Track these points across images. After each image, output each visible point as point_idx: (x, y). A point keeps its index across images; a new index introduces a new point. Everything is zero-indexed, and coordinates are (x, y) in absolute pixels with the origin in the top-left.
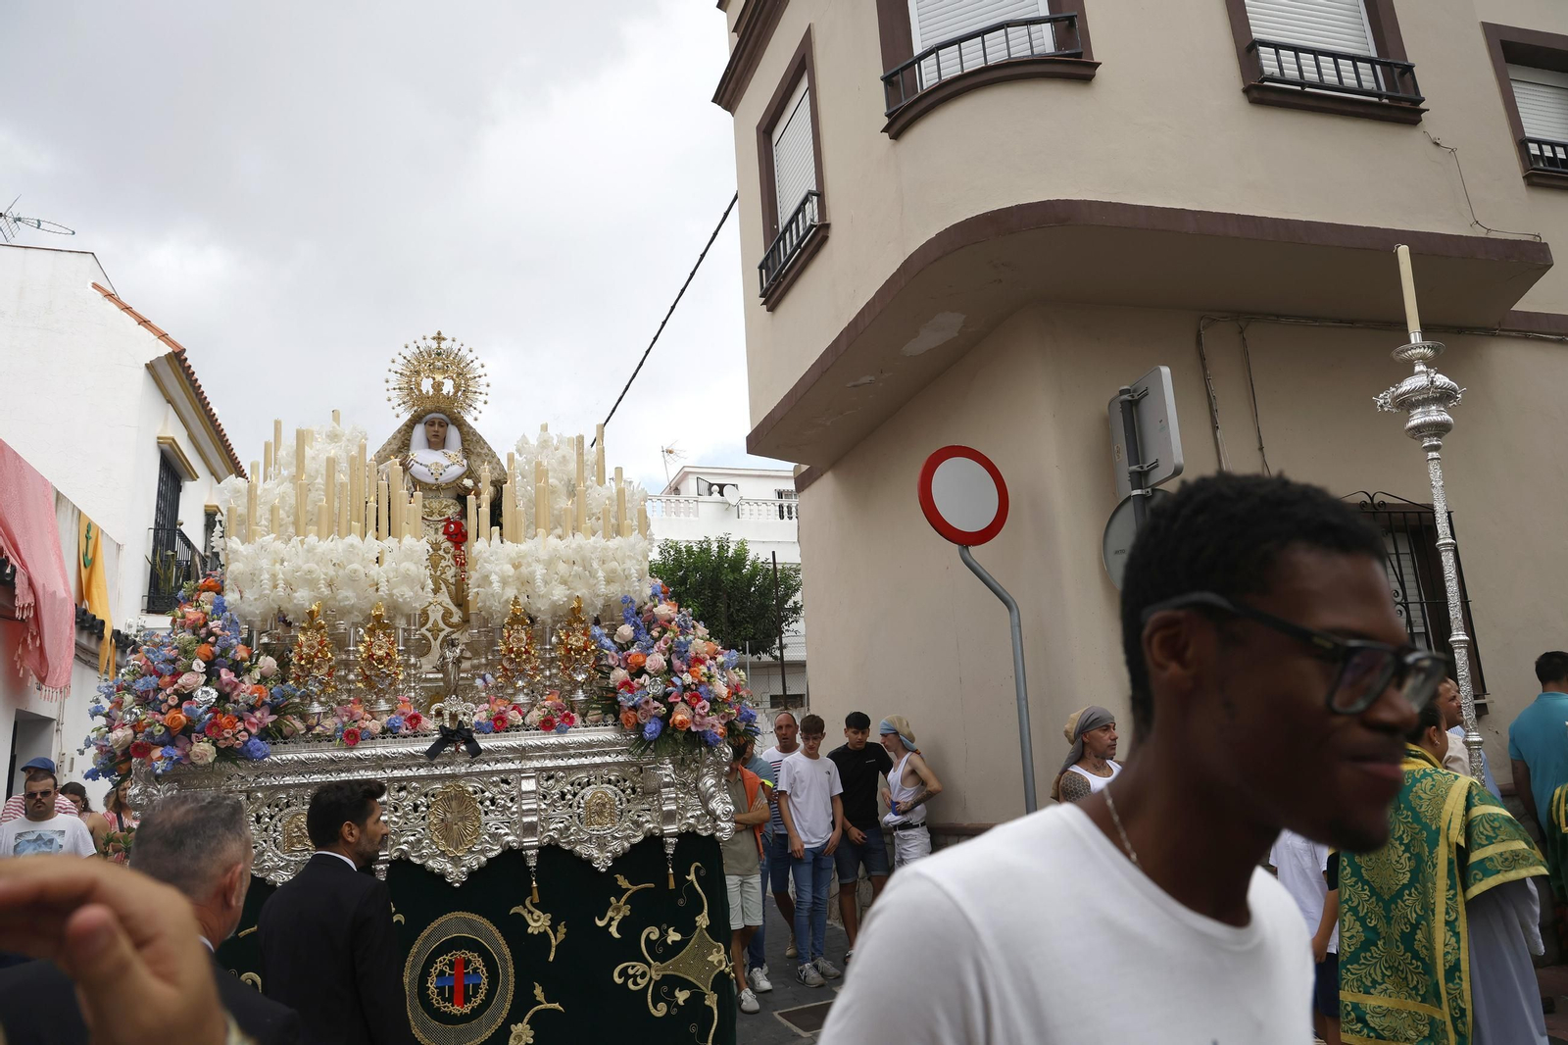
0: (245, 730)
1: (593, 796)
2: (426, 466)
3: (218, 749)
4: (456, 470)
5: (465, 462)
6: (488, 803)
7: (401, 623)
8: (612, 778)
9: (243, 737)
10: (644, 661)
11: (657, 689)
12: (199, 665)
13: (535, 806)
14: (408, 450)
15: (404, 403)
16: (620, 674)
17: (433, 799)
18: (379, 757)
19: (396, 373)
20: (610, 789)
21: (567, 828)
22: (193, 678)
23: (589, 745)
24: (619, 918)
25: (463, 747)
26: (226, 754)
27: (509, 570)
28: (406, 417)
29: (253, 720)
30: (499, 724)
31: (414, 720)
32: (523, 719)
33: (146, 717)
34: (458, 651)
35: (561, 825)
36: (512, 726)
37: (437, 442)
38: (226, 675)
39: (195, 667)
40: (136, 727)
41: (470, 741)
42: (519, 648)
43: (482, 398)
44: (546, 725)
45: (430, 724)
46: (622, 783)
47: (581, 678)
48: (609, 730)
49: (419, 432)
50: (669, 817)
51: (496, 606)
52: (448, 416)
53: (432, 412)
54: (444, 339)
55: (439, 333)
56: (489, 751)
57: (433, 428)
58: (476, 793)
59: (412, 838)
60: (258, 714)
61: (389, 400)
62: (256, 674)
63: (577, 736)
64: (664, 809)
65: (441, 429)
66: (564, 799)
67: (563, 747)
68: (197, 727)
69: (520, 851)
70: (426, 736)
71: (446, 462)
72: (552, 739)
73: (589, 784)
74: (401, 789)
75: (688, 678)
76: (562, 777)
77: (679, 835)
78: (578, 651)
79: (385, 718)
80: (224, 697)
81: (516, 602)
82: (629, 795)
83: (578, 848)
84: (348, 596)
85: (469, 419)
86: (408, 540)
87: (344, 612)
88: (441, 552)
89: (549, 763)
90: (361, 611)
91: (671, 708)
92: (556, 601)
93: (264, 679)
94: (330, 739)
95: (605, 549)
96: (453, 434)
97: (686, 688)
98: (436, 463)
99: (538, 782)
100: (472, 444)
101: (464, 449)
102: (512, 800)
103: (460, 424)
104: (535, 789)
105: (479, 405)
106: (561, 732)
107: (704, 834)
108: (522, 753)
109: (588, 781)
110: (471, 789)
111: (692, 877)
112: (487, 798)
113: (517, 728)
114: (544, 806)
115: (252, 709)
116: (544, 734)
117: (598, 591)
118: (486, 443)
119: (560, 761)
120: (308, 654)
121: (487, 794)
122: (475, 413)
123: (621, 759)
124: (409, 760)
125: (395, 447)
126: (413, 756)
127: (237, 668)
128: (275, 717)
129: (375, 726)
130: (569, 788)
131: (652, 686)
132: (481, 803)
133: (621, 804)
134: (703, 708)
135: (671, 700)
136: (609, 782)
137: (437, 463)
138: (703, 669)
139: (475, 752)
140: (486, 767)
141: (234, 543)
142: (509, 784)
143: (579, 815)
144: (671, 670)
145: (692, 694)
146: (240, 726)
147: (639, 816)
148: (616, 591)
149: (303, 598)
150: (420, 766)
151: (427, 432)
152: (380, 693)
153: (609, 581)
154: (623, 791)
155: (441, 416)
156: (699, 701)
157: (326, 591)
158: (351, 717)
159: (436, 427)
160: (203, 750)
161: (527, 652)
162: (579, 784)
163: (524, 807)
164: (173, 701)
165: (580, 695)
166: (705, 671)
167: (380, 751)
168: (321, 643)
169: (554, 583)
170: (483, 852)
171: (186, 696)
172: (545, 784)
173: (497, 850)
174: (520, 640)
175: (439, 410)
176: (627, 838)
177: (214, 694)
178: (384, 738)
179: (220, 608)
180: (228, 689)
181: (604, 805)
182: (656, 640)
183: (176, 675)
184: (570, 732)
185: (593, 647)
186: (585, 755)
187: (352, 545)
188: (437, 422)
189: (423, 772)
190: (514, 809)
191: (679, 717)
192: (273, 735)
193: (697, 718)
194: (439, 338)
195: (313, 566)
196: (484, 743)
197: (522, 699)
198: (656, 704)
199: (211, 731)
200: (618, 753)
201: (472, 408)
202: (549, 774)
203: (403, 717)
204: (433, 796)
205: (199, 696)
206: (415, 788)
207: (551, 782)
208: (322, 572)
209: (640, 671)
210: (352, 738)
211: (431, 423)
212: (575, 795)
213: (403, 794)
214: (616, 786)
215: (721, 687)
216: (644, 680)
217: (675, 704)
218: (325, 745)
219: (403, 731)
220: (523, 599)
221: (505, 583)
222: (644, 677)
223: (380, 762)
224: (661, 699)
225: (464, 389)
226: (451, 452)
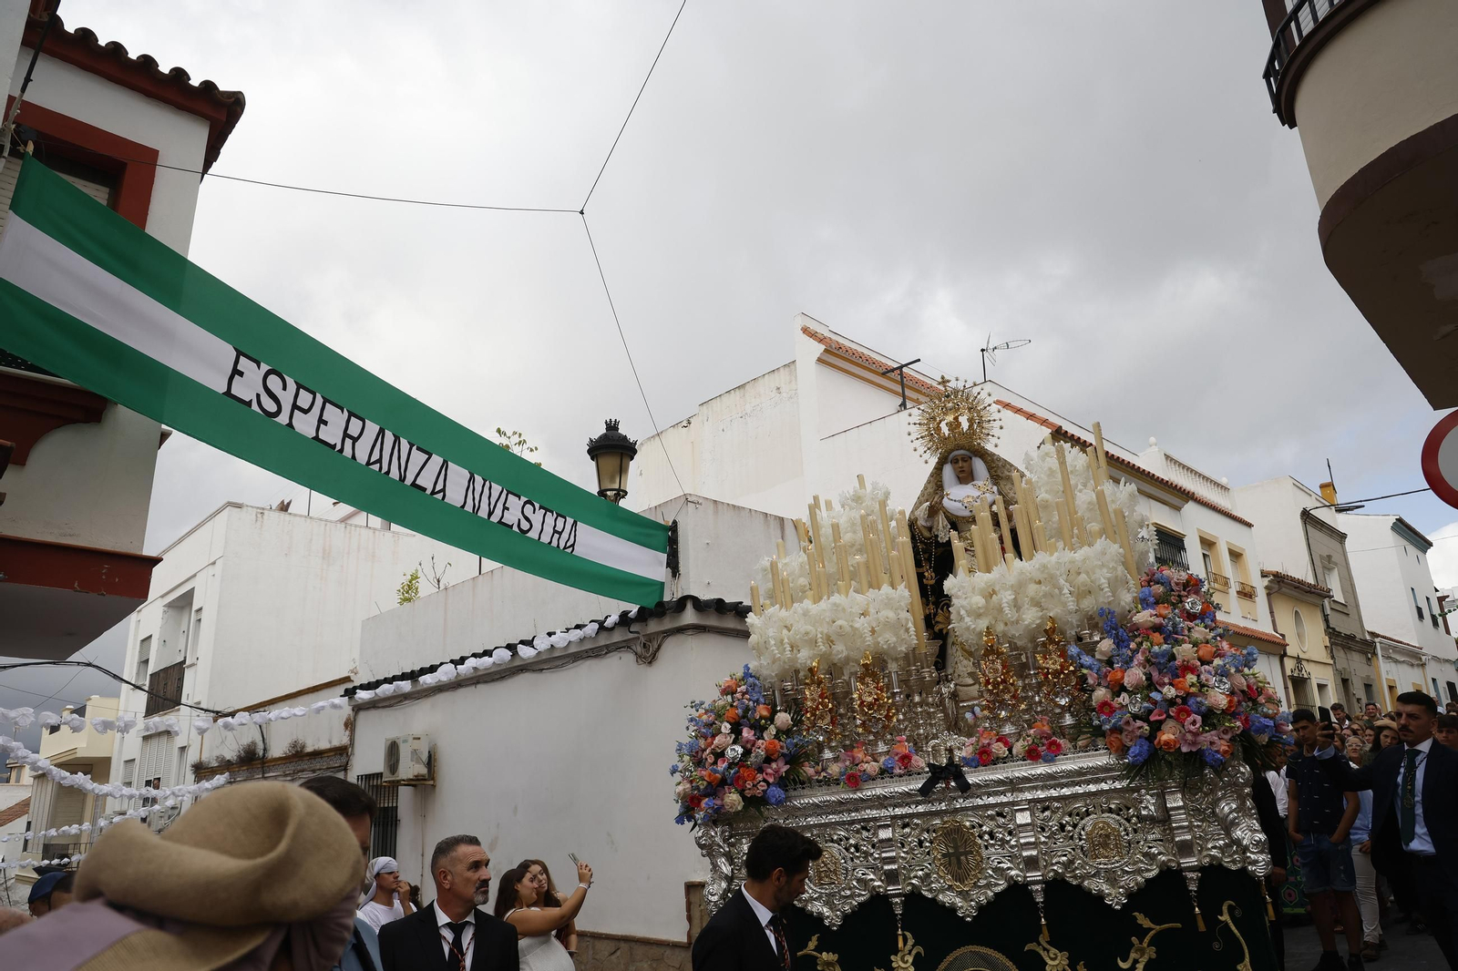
0: (765, 780)
1: (1094, 828)
3: (744, 798)
4: (988, 499)
5: (995, 488)
6: (986, 837)
7: (886, 668)
8: (1113, 806)
9: (762, 787)
10: (1123, 678)
11: (1138, 707)
12: (726, 727)
13: (1033, 840)
14: (943, 490)
15: (929, 449)
16: (1100, 694)
17: (934, 835)
18: (878, 797)
19: (915, 424)
20: (1111, 819)
21: (1071, 862)
22: (724, 738)
23: (1080, 772)
24: (1143, 961)
25: (953, 784)
26: (750, 802)
27: (979, 601)
28: (934, 461)
29: (769, 771)
30: (984, 758)
31: (905, 759)
32: (1010, 750)
33: (697, 773)
34: (952, 686)
35: (1064, 858)
36: (998, 758)
37: (966, 477)
38: (748, 733)
39: (723, 730)
41: (959, 777)
42: (995, 679)
43: (997, 424)
44: (1032, 755)
45: (919, 762)
46: (1125, 811)
47: (1064, 702)
48: (1100, 755)
49: (948, 471)
50: (1185, 849)
51: (974, 638)
52: (968, 450)
53: (953, 451)
54: (949, 381)
55: (943, 377)
56: (978, 786)
57: (957, 466)
58: (973, 827)
59: (920, 873)
60: (774, 765)
61: (915, 450)
62: (772, 730)
63: (1067, 764)
64: (1177, 839)
65: (965, 464)
66: (1063, 831)
67: (1051, 777)
68: (729, 781)
69: (1026, 885)
70: (919, 774)
71: (976, 493)
72: (1041, 769)
73: (1088, 813)
74: (905, 826)
75: (1170, 692)
76: (1058, 808)
77: (1200, 869)
78: (1057, 673)
79: (882, 759)
80: (747, 753)
81: (989, 633)
82: (1136, 824)
83: (1086, 883)
84: (840, 650)
85: (989, 447)
86: (885, 589)
87: (841, 665)
89: (1040, 794)
90: (853, 661)
91: (1156, 727)
92: (1029, 625)
93: (779, 733)
94: (837, 782)
95: (1072, 562)
96: (979, 466)
97: (1171, 702)
99: (1032, 815)
101: (992, 477)
102: (1010, 833)
103: (982, 454)
104: (1029, 821)
105: (996, 432)
106: (1050, 760)
107: (1234, 868)
108: (1013, 785)
109: (1087, 811)
110: (968, 824)
111: (1225, 917)
112: (985, 832)
113: (1004, 760)
114: (1043, 839)
115: (768, 760)
116: (1033, 764)
117: (1066, 608)
118: (1012, 465)
119: (1052, 791)
120: (811, 707)
121: (984, 828)
122: (993, 440)
123: (1118, 785)
124: (905, 799)
125: (931, 491)
126: (908, 794)
127: (759, 729)
128: (788, 766)
129: (871, 767)
130: (1067, 819)
131: (1132, 704)
132: (981, 837)
133: (1127, 835)
134: (1194, 723)
135: (1152, 718)
136: (1110, 811)
137: (968, 497)
138: (1191, 678)
139: (965, 788)
140: (980, 802)
142: (1004, 817)
143: (1082, 847)
144: (1151, 685)
145: (1181, 706)
146: (760, 777)
147: (1150, 847)
148: (1088, 604)
149: (805, 657)
150: (918, 803)
151: (954, 469)
152: (874, 739)
153: (1079, 596)
154: (1128, 820)
155: (962, 452)
156: (1189, 716)
157: (823, 648)
158: (852, 762)
159: (960, 464)
160: (735, 802)
161: (1004, 681)
162: (1078, 815)
163: (1022, 841)
164: (711, 759)
165: (1067, 720)
166: (1194, 679)
167: (879, 791)
168: (821, 696)
169: (1026, 606)
170: (988, 886)
171: (719, 755)
172: (1042, 816)
173: (1002, 885)
174: (996, 671)
176: (1139, 872)
177: (740, 750)
178: (883, 778)
179: (747, 675)
180: (749, 746)
181: (1108, 836)
182: (1135, 652)
183: (712, 736)
184: (1059, 760)
185: (1072, 668)
186: (1079, 784)
187: (835, 604)
188: (959, 458)
189: (921, 809)
190: (1013, 843)
191: (1167, 736)
192: (788, 782)
193: (1189, 737)
194: (944, 382)
195: (809, 628)
196: (972, 778)
197: (1008, 729)
198: (1139, 723)
199: (737, 783)
200: (1114, 779)
201: (990, 437)
202: (1045, 805)
203: (897, 758)
204: (934, 831)
205: (729, 754)
206: (917, 825)
207: (1047, 813)
208: (819, 631)
209: (1118, 689)
210: (855, 781)
211: (955, 461)
212: (1075, 826)
213: (907, 830)
214: (1118, 815)
215: (1218, 697)
216: (1124, 698)
217: (1161, 722)
218: (834, 788)
219: (897, 771)
220: (1000, 628)
221: (978, 615)
222: (1124, 695)
223: (881, 802)
224: (1144, 717)
225: (978, 421)
226: (980, 483)
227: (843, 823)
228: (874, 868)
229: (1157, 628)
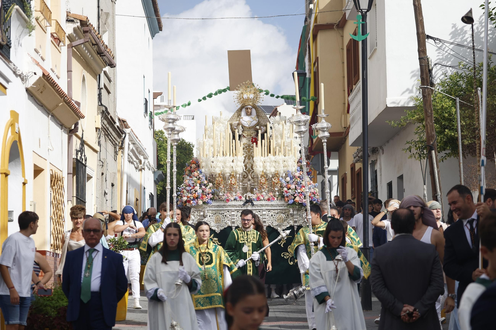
0: (207, 198)
1: (279, 216)
2: (246, 121)
4: (255, 122)
7: (238, 176)
8: (283, 212)
9: (207, 200)
10: (290, 186)
11: (292, 193)
12: (198, 185)
13: (266, 217)
14: (240, 116)
15: (239, 102)
16: (285, 189)
20: (282, 215)
21: (273, 223)
22: (197, 187)
23: (278, 205)
24: (283, 243)
25: (250, 204)
26: (204, 203)
27: (262, 164)
29: (209, 196)
30: (258, 199)
31: (240, 197)
32: (264, 198)
33: (189, 195)
34: (250, 182)
35: (271, 222)
37: (249, 114)
38: (203, 187)
40: (187, 197)
41: (252, 203)
42: (263, 182)
44: (269, 200)
45: (244, 198)
47: (277, 190)
48: (282, 202)
49: (243, 111)
50: (295, 222)
51: (259, 172)
52: (252, 106)
53: (247, 105)
56: (256, 205)
61: (234, 102)
62: (209, 187)
64: (294, 220)
66: (272, 216)
67: (272, 205)
68: (199, 197)
70: (243, 201)
71: (252, 120)
72: (270, 203)
75: (299, 191)
76: (272, 211)
77: (297, 226)
78: (276, 184)
79: (234, 197)
80: (203, 191)
81: (262, 172)
83: (275, 227)
84: (226, 170)
86: (240, 157)
87: (226, 173)
88: (251, 147)
89: (269, 208)
90: (229, 173)
91: (295, 197)
92: (272, 171)
94: (223, 201)
95: (284, 159)
96: (254, 111)
97: (299, 193)
100: (259, 114)
101: (257, 115)
103: (255, 107)
104: (265, 213)
106: (272, 201)
108: (262, 205)
109: (278, 213)
113: (262, 200)
114: (268, 217)
115: (208, 194)
116: (268, 202)
119: (271, 208)
120: (219, 183)
123: (285, 208)
125: (237, 115)
126: (239, 205)
127: (206, 186)
128: (213, 196)
129: (232, 198)
130: (273, 214)
133: (285, 218)
135: (295, 195)
137: (249, 120)
139: (253, 205)
140: (255, 208)
142: (260, 212)
143: (275, 220)
144: (296, 189)
145: (301, 194)
147: (289, 221)
148: (286, 169)
149: (218, 170)
150: (242, 207)
151: (246, 111)
152: (233, 191)
153: (285, 167)
154: (286, 216)
155: (250, 106)
156: (302, 196)
157: (222, 169)
158: (227, 196)
159: (248, 110)
160: (200, 202)
161: (265, 183)
162: (276, 213)
163: (263, 217)
164: (194, 192)
165: (277, 194)
167: (233, 204)
168: (221, 181)
169: (272, 167)
171: (196, 191)
172: (268, 213)
174: (263, 180)
176: (286, 226)
178: (234, 201)
181: (281, 218)
182: (293, 181)
183: (194, 187)
184: (274, 202)
185: (280, 183)
186: (277, 207)
187: (227, 158)
191: (297, 199)
192: (212, 199)
193: (301, 200)
196: (255, 203)
197: (264, 194)
199: (201, 198)
201: (259, 103)
202: (269, 210)
203: (238, 197)
205: (199, 191)
209: (289, 189)
210: (228, 200)
212: (275, 215)
213: (238, 213)
214: (284, 214)
216: (290, 191)
217: (296, 196)
218: (222, 202)
219: (238, 200)
220: (265, 171)
221: (260, 167)
222: (290, 190)
223: (233, 206)
224: (293, 195)
225: (256, 97)
226: (253, 117)
227: (224, 210)
228: (229, 220)
229: (299, 177)
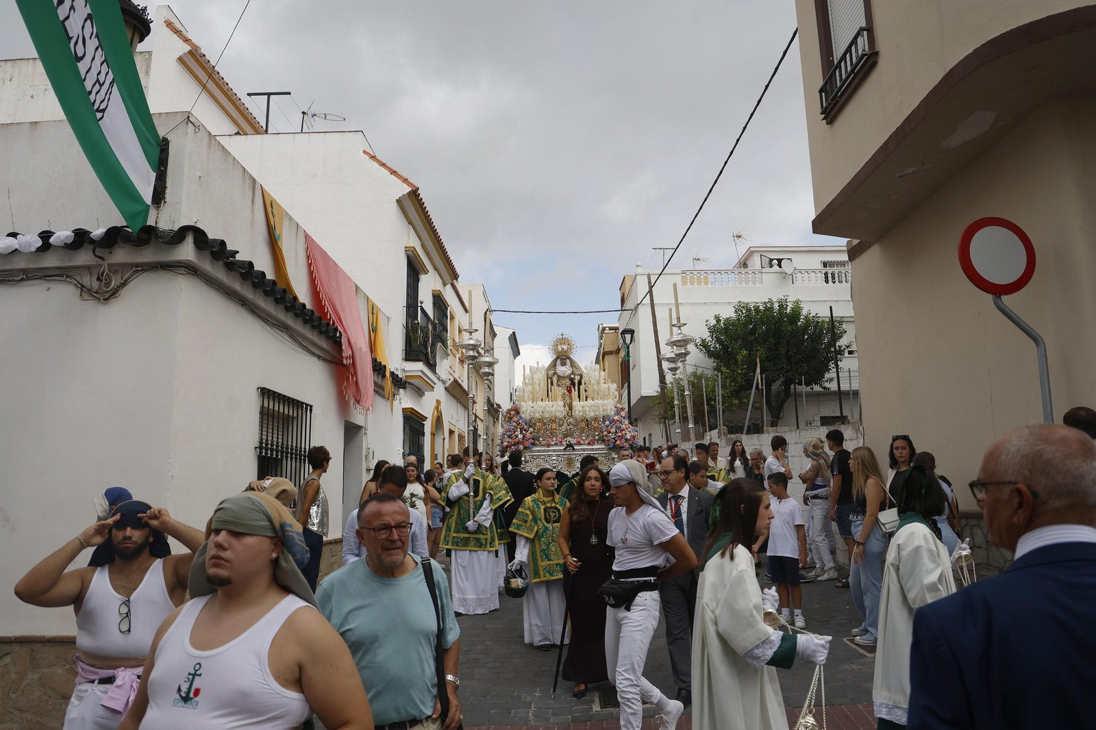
2: (561, 371)
4: (569, 372)
5: (572, 369)
7: (558, 421)
9: (528, 445)
10: (611, 430)
11: (613, 436)
12: (519, 430)
14: (556, 366)
15: (554, 353)
22: (518, 432)
23: (598, 449)
26: (525, 448)
27: (581, 408)
28: (554, 357)
29: (530, 441)
30: (579, 443)
31: (561, 442)
32: (584, 442)
33: (510, 440)
36: (581, 444)
37: (563, 364)
38: (524, 432)
40: (508, 442)
41: (573, 447)
42: (583, 426)
44: (589, 444)
45: (564, 443)
47: (597, 433)
48: (603, 445)
49: (559, 361)
51: (578, 417)
52: (566, 357)
53: (561, 355)
54: (564, 335)
55: (563, 333)
56: (576, 449)
62: (529, 432)
70: (563, 445)
71: (566, 369)
72: (591, 447)
75: (620, 434)
78: (596, 427)
79: (555, 441)
80: (524, 436)
84: (547, 415)
85: (572, 357)
86: (559, 402)
87: (546, 418)
90: (549, 418)
91: (616, 441)
92: (592, 416)
93: (531, 433)
94: (544, 446)
96: (568, 361)
97: (619, 436)
98: (564, 370)
100: (573, 364)
101: (571, 366)
103: (569, 358)
110: (573, 457)
113: (583, 444)
115: (529, 439)
117: (601, 413)
118: (577, 364)
120: (539, 427)
123: (606, 452)
124: (560, 450)
125: (552, 365)
127: (526, 431)
128: (533, 441)
129: (553, 443)
131: (612, 436)
135: (616, 439)
138: (624, 432)
139: (574, 449)
140: (576, 453)
141: (523, 403)
144: (616, 432)
145: (621, 437)
146: (527, 443)
148: (605, 413)
149: (537, 416)
150: (562, 452)
152: (554, 436)
153: (603, 411)
154: (606, 459)
157: (542, 414)
158: (548, 441)
159: (563, 360)
161: (585, 427)
164: (515, 437)
165: (597, 437)
167: (554, 448)
168: (541, 425)
169: (591, 411)
171: (517, 436)
174: (584, 424)
175: (564, 356)
178: (555, 446)
179: (521, 418)
182: (614, 425)
183: (515, 432)
184: (594, 446)
185: (600, 426)
187: (547, 404)
188: (563, 358)
191: (618, 443)
192: (533, 444)
194: (562, 335)
195: (539, 408)
196: (576, 447)
197: (584, 438)
199: (522, 443)
201: (572, 354)
203: (558, 441)
204: (565, 458)
206: (561, 456)
208: (541, 410)
209: (610, 432)
210: (549, 445)
213: (559, 457)
215: (628, 436)
219: (559, 444)
220: (584, 415)
221: (579, 411)
222: (610, 434)
223: (554, 451)
224: (614, 439)
225: (570, 349)
226: (567, 366)
227: (544, 455)
228: (550, 465)
229: (618, 421)
